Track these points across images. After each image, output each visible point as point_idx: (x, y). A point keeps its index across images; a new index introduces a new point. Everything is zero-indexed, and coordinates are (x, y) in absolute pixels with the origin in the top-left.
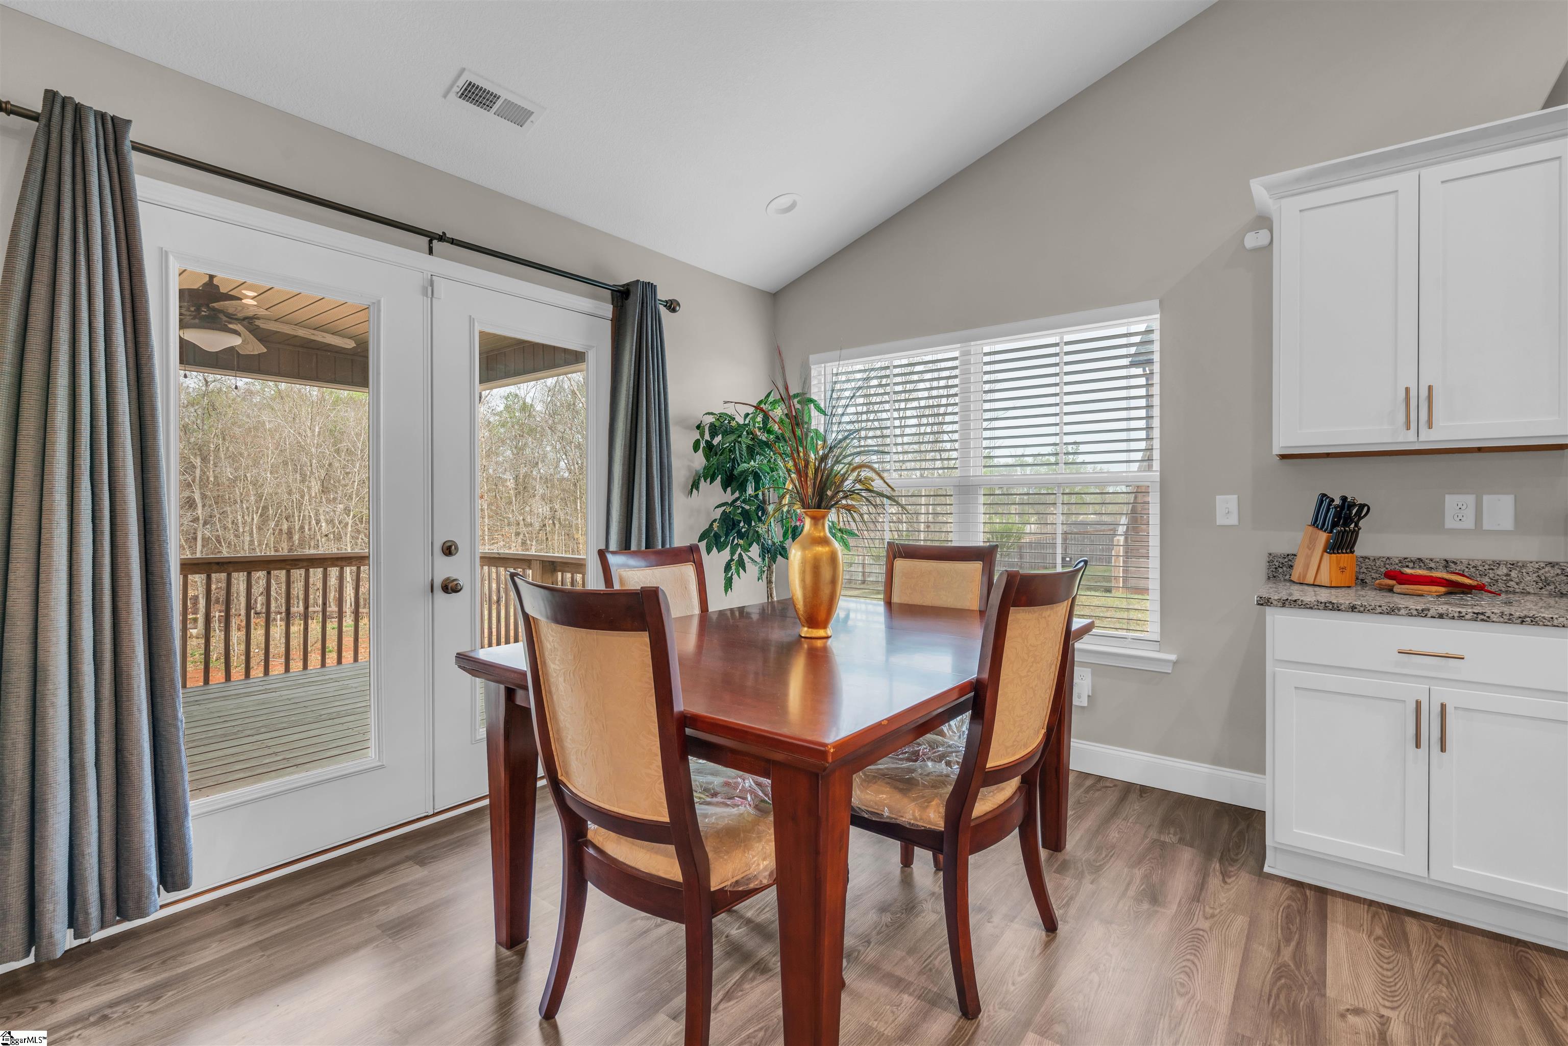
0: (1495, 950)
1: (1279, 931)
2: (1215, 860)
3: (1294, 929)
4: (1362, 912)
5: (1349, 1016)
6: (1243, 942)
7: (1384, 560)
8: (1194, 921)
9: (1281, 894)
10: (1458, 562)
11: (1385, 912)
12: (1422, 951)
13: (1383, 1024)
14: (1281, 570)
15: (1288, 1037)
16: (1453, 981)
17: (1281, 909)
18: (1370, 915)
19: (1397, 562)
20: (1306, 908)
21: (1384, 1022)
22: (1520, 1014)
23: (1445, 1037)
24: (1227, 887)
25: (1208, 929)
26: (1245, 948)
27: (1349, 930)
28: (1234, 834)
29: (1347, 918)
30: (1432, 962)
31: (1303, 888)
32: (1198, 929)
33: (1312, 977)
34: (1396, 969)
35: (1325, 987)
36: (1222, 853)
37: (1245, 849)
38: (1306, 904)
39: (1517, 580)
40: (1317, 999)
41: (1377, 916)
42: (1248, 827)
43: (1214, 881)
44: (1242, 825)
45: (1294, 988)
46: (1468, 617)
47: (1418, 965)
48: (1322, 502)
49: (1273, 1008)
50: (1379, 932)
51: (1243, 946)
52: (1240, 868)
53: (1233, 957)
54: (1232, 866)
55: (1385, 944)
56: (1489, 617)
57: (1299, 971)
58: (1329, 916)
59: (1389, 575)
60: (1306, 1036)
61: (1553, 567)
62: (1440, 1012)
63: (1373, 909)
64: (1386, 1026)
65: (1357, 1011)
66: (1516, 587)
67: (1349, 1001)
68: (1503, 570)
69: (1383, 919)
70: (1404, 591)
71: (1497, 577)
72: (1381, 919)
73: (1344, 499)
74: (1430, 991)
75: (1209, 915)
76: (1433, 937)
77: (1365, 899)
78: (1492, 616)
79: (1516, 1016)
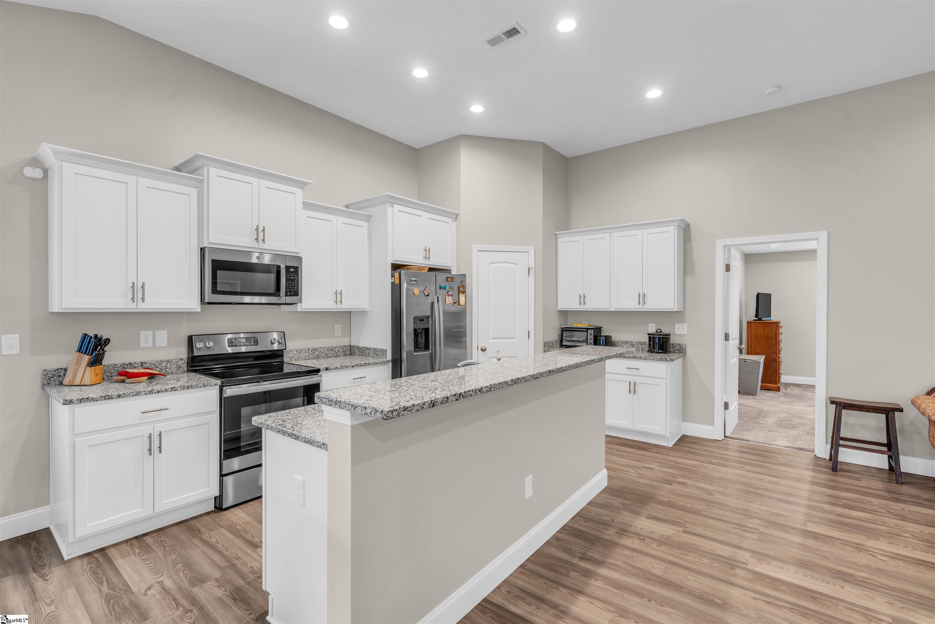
0: (180, 528)
1: (94, 582)
2: (31, 573)
3: (100, 576)
4: (125, 547)
5: (148, 592)
6: (79, 600)
7: (113, 365)
8: (43, 612)
9: (83, 565)
10: (147, 363)
11: (134, 541)
12: (157, 547)
13: (161, 585)
14: (52, 379)
15: (130, 621)
16: (174, 550)
17: (88, 571)
18: (129, 546)
19: (120, 366)
20: (100, 563)
21: (161, 583)
22: (199, 546)
23: (183, 571)
24: (49, 582)
25: (54, 609)
26: (83, 603)
27: (126, 559)
28: (32, 552)
29: (121, 554)
30: (163, 548)
31: (92, 555)
32: (49, 614)
33: (123, 590)
34: (153, 561)
35: (131, 589)
36: (32, 566)
37: (45, 556)
38: (99, 561)
39: (169, 368)
40: (132, 597)
41: (133, 545)
42: (38, 543)
43: (39, 584)
44: (34, 544)
45: (119, 600)
46: (169, 390)
47: (159, 553)
48: (85, 338)
49: (116, 615)
50: (137, 551)
51: (81, 602)
52: (50, 568)
53: (80, 612)
54: (44, 569)
55: (143, 554)
56: (176, 389)
57: (116, 592)
58: (112, 559)
59: (120, 374)
60: (137, 614)
61: (182, 360)
62: (177, 564)
63: (129, 543)
64: (163, 584)
65: (149, 588)
66: (169, 371)
67: (144, 587)
68: (164, 364)
69: (136, 544)
70: (132, 382)
71: (162, 368)
72: (135, 545)
73: (96, 336)
74: (169, 559)
75: (50, 603)
76: (158, 538)
77: (123, 541)
78: (178, 388)
79: (199, 547)
